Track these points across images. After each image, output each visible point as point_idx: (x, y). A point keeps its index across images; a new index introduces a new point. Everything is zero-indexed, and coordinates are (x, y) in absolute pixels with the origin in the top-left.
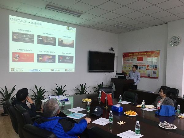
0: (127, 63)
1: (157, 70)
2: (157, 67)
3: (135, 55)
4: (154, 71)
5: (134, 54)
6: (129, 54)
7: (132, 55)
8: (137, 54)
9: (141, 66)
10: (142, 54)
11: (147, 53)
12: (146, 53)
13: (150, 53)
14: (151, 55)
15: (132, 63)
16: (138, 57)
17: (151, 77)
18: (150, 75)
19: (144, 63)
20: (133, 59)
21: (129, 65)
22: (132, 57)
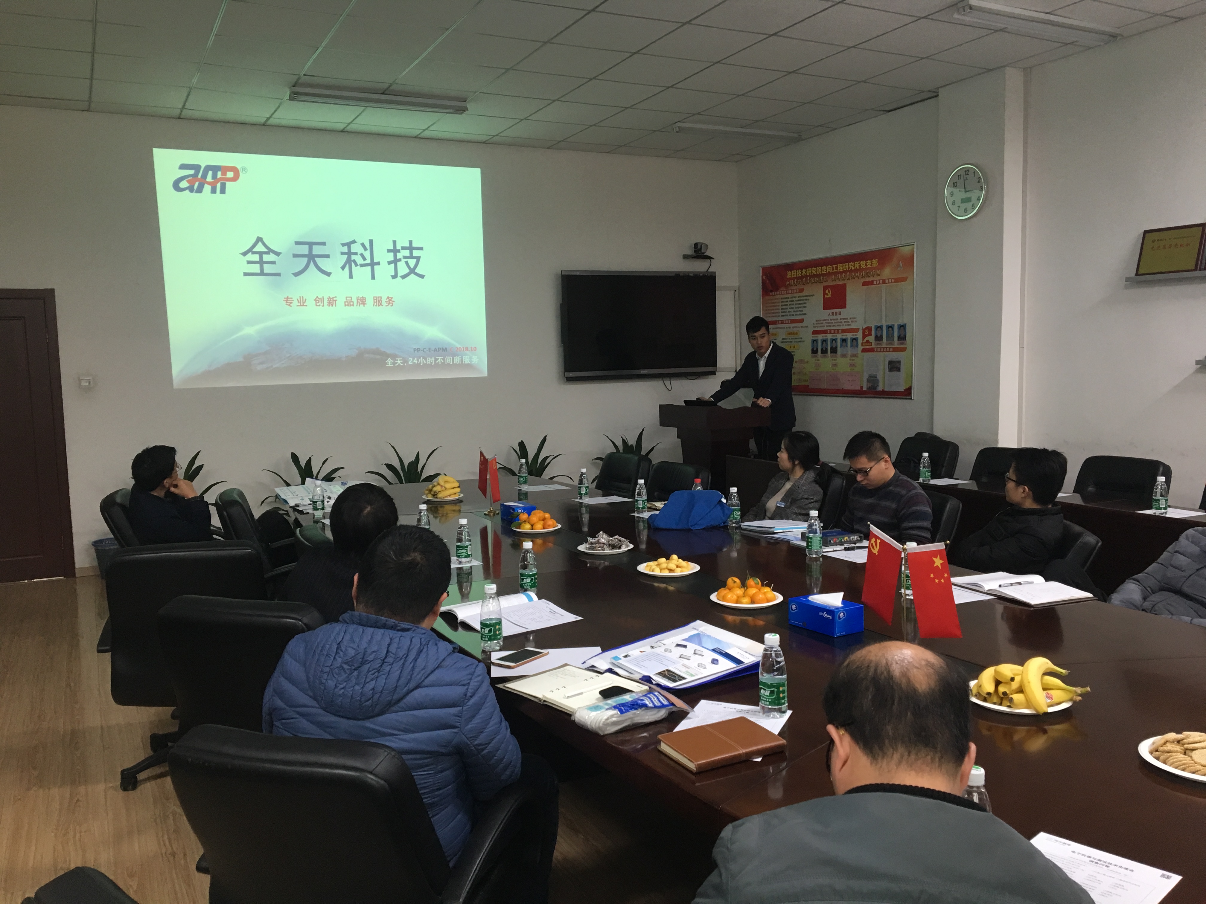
0: (782, 322)
1: (904, 349)
2: (905, 338)
3: (813, 276)
4: (894, 356)
5: (809, 272)
6: (790, 274)
7: (801, 278)
8: (819, 270)
9: (839, 336)
10: (841, 267)
11: (863, 264)
12: (857, 264)
13: (875, 262)
14: (879, 275)
15: (802, 321)
16: (825, 288)
17: (880, 389)
18: (878, 380)
19: (850, 319)
20: (806, 300)
21: (790, 330)
22: (801, 291)
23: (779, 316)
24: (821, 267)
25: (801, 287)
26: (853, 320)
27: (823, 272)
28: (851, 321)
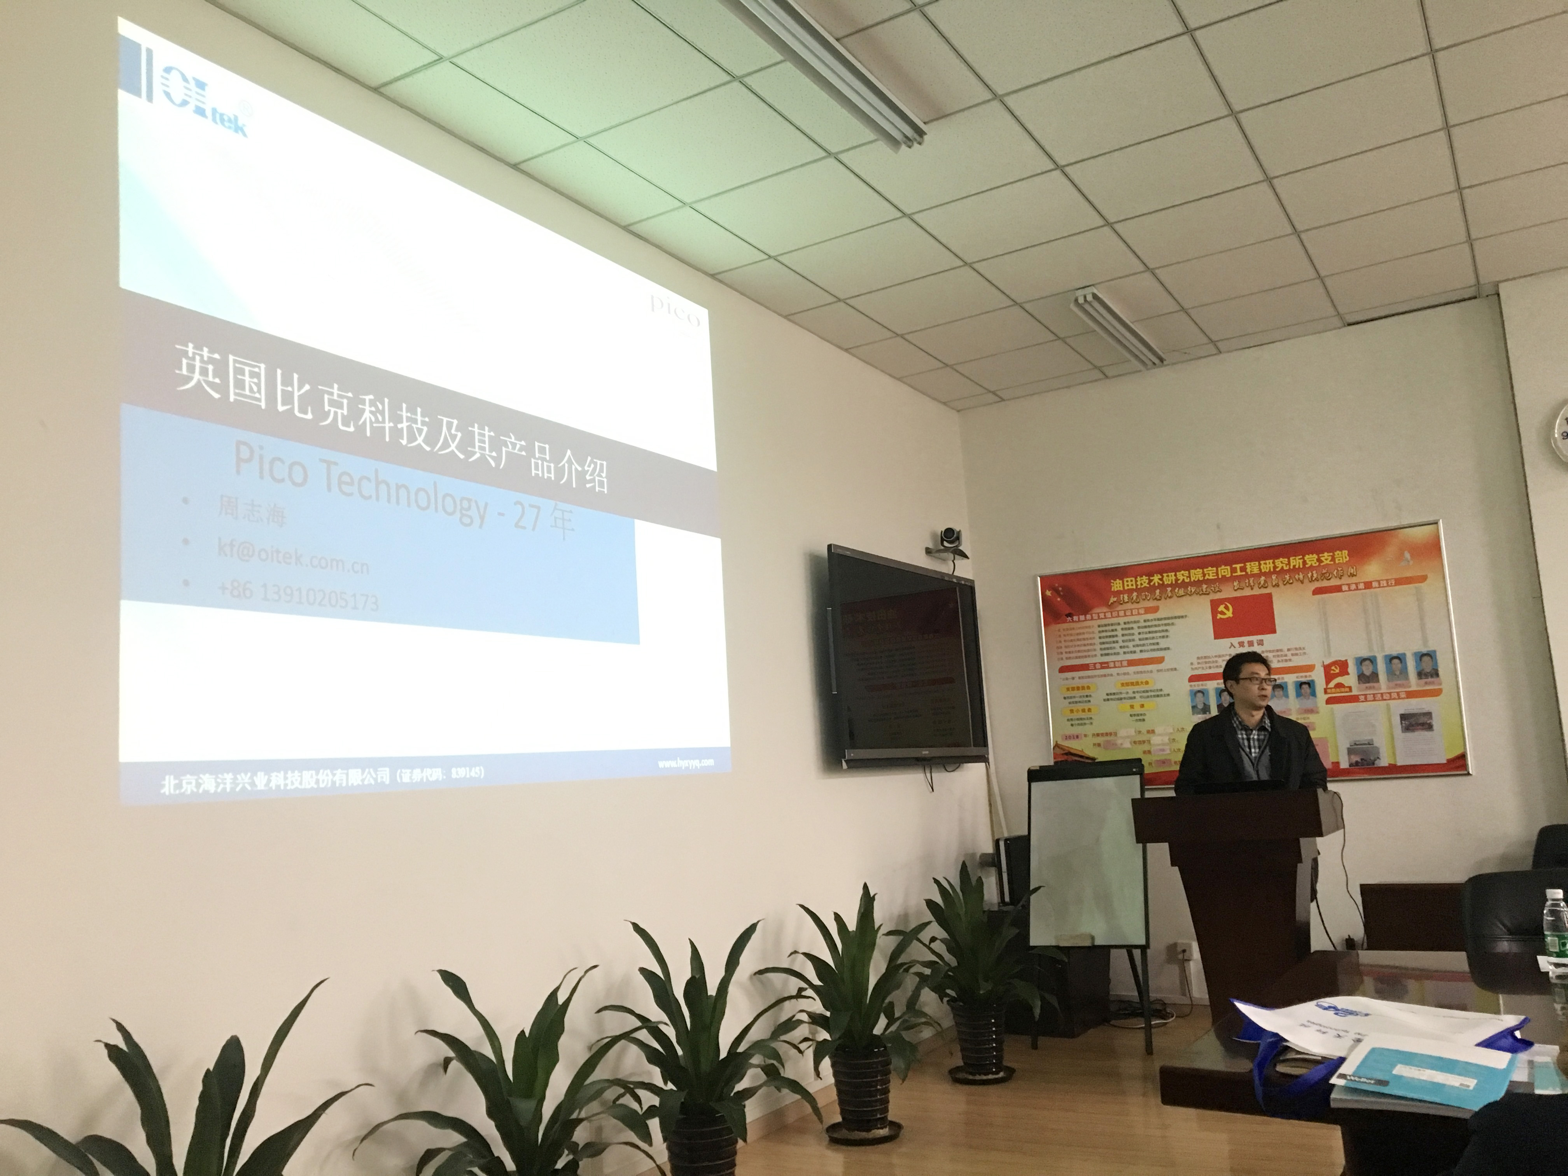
0: (1104, 665)
1: (1437, 693)
2: (1435, 673)
3: (1178, 585)
4: (1415, 705)
5: (1169, 578)
6: (1117, 585)
7: (1151, 589)
8: (1196, 574)
10: (1252, 567)
11: (1311, 559)
12: (1296, 562)
13: (1341, 556)
14: (1352, 575)
15: (1160, 660)
16: (1215, 604)
17: (1384, 762)
18: (1377, 749)
19: (1289, 650)
20: (1168, 624)
21: (1126, 679)
22: (1155, 610)
23: (1096, 655)
24: (1203, 569)
25: (1151, 604)
26: (1298, 651)
27: (1207, 577)
28: (1292, 655)
